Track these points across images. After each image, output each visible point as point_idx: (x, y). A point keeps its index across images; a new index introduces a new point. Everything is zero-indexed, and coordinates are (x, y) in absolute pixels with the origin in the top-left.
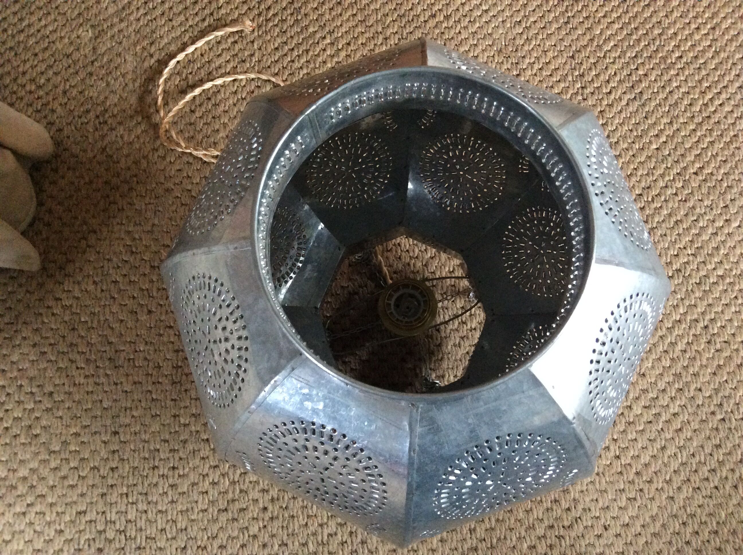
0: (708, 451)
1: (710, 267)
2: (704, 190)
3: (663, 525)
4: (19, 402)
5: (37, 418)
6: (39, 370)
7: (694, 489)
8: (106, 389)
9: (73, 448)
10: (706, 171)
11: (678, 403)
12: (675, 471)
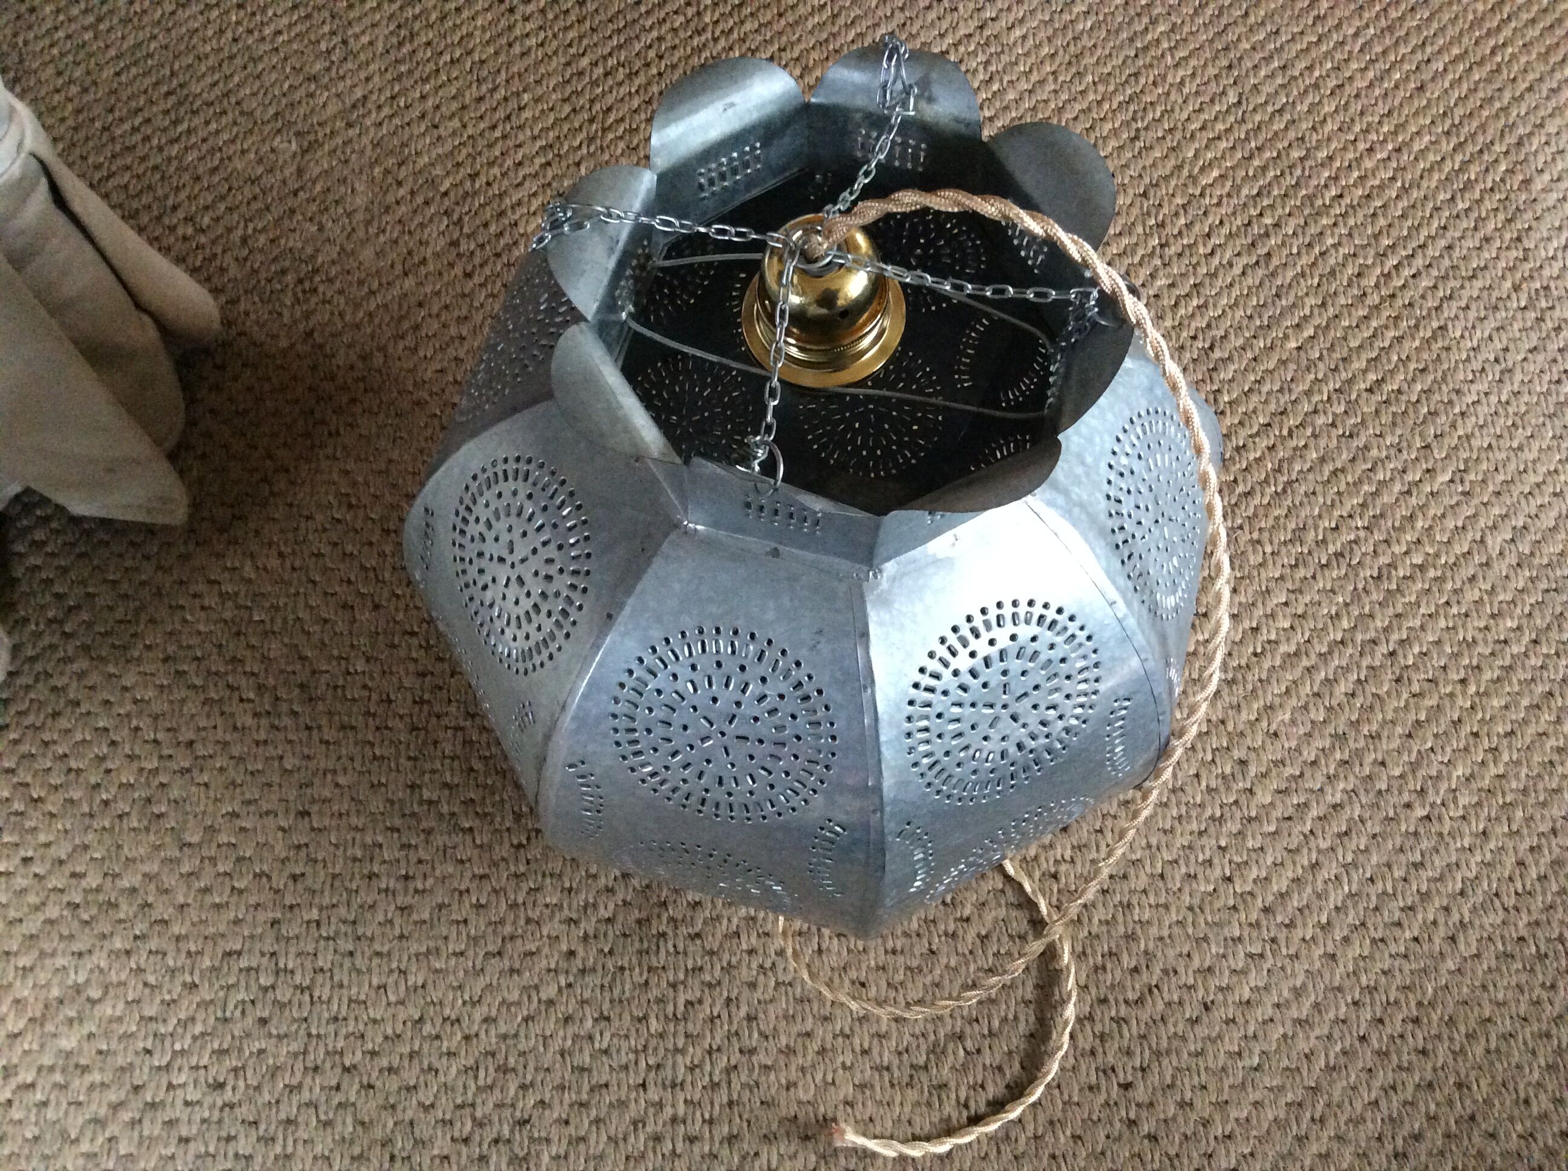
0: (1398, 873)
1: (1398, 549)
2: (1385, 419)
3: (1316, 1005)
4: (131, 757)
5: (163, 785)
6: (171, 702)
7: (1374, 941)
8: (290, 737)
9: (223, 838)
10: (1388, 387)
11: (1342, 786)
12: (1337, 908)
